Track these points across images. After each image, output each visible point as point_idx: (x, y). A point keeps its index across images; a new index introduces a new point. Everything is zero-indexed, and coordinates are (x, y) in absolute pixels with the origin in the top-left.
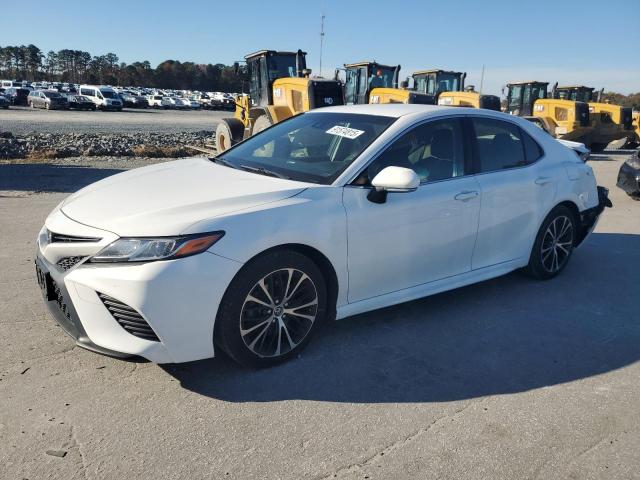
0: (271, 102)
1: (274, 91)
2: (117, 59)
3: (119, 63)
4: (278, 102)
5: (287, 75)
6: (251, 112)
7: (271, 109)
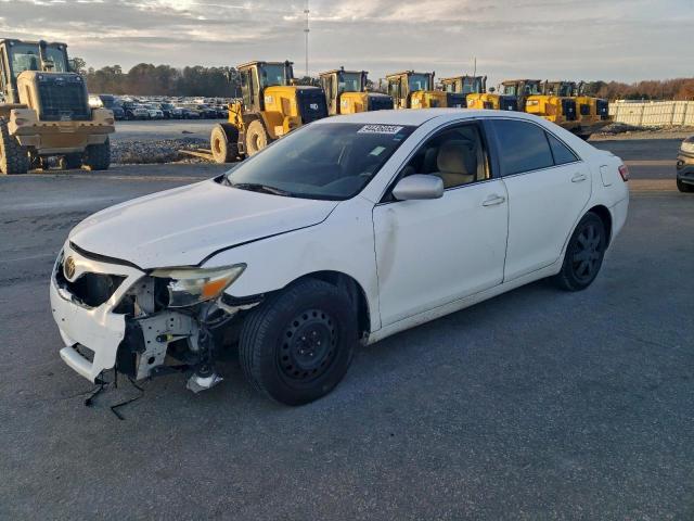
0: (263, 108)
1: (266, 98)
2: (84, 64)
3: (86, 68)
4: (269, 108)
5: (276, 84)
6: (243, 117)
7: (263, 114)
